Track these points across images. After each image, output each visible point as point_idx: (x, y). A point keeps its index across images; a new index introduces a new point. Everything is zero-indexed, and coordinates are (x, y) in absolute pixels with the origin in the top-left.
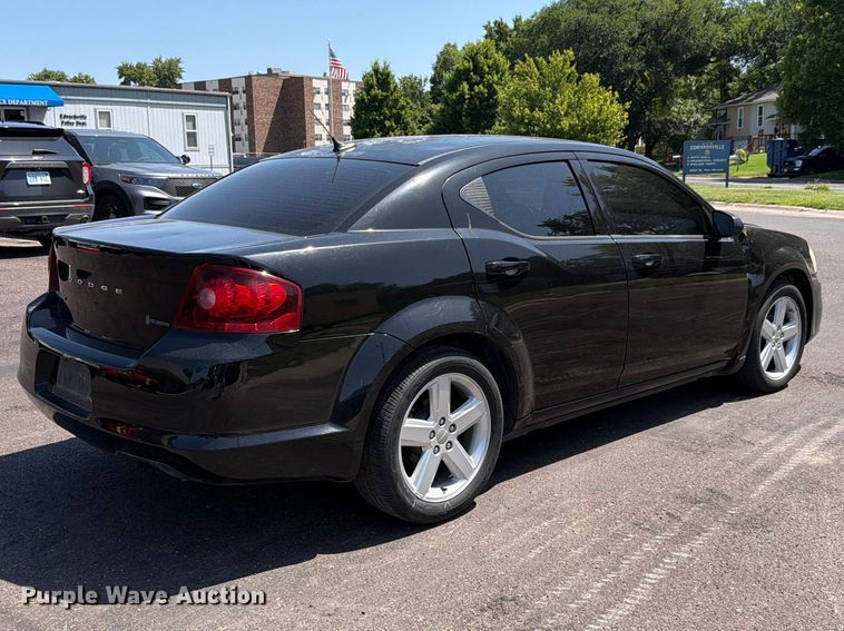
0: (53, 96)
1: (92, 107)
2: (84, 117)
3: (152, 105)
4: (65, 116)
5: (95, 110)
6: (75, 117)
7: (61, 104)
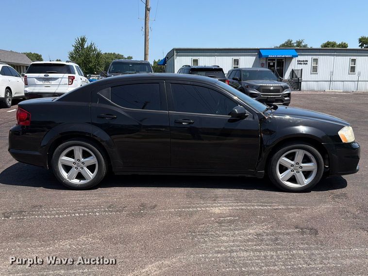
0: (295, 53)
1: (311, 57)
2: (307, 61)
3: (337, 55)
4: (300, 61)
5: (312, 58)
6: (303, 61)
7: (297, 56)
